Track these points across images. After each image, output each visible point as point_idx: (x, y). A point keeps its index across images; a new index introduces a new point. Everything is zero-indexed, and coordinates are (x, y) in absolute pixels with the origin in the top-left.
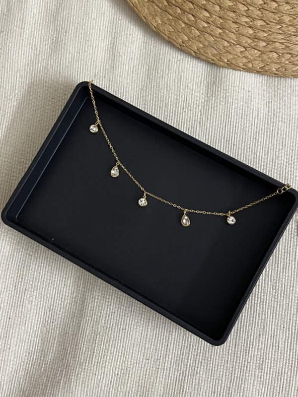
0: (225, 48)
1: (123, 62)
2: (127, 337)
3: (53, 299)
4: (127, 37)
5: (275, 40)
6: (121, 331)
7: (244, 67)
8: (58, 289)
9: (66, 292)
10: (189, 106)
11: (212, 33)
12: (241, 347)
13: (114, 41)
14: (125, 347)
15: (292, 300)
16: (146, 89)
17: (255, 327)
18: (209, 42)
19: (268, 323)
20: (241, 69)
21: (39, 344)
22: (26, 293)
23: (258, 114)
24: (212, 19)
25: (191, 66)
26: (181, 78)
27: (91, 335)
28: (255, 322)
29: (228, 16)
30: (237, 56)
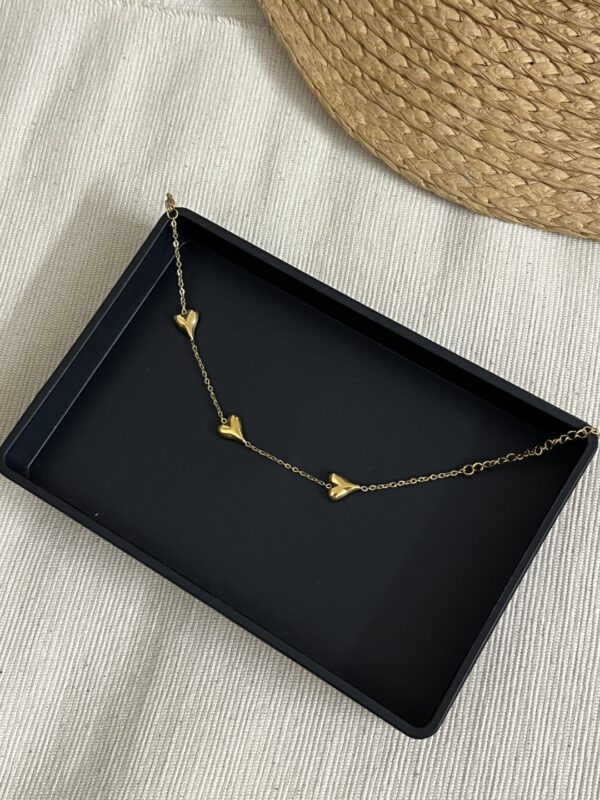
0: (486, 178)
1: (285, 190)
2: (238, 734)
3: (94, 643)
4: (298, 146)
5: (586, 170)
6: (227, 722)
7: (522, 217)
8: (108, 622)
9: (122, 631)
10: (406, 282)
11: (463, 148)
12: (476, 780)
13: (272, 152)
14: (232, 756)
15: (590, 689)
16: (326, 244)
17: (507, 740)
18: (455, 164)
19: (537, 732)
20: (515, 219)
21: (54, 735)
22: (42, 623)
23: (544, 307)
24: (464, 123)
25: (417, 209)
26: (395, 228)
27: (165, 725)
28: (510, 728)
29: (497, 119)
30: (508, 193)
